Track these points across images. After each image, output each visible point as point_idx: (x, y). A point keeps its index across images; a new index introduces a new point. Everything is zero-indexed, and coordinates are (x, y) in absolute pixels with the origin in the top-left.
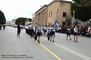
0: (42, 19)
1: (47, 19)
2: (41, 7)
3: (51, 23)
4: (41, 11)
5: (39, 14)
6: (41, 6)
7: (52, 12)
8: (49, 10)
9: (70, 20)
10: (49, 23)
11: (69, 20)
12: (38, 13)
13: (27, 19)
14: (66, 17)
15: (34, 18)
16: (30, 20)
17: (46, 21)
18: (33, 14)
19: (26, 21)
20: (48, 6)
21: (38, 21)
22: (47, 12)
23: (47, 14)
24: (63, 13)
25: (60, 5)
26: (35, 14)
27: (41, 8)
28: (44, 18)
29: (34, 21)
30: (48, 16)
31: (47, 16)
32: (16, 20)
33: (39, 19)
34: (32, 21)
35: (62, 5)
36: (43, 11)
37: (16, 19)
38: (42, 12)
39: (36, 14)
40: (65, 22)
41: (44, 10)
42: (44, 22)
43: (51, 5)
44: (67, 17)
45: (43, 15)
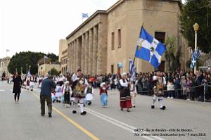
0: (90, 53)
1: (106, 54)
2: (85, 19)
4: (87, 29)
5: (80, 38)
6: (84, 15)
7: (120, 30)
8: (111, 25)
9: (179, 54)
10: (112, 66)
12: (77, 36)
13: (43, 55)
14: (165, 46)
15: (63, 53)
16: (53, 58)
17: (104, 60)
18: (61, 41)
19: (40, 61)
20: (107, 14)
21: (77, 60)
22: (106, 31)
23: (106, 39)
24: (156, 33)
25: (146, 11)
26: (68, 38)
27: (87, 22)
28: (97, 52)
29: (66, 61)
30: (110, 45)
31: (107, 43)
32: (11, 60)
33: (80, 53)
34: (59, 61)
35: (152, 8)
36: (92, 29)
37: (11, 57)
38: (88, 32)
39: (72, 39)
40: (164, 62)
41: (97, 26)
42: (98, 63)
43: (118, 9)
44: (169, 46)
45: (94, 41)
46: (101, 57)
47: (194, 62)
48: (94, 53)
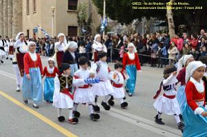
0: (4, 18)
1: (21, 19)
3: (35, 31)
9: (90, 20)
10: (28, 31)
11: (86, 21)
14: (78, 13)
23: (21, 4)
28: (12, 17)
30: (25, 11)
31: (22, 8)
40: (76, 27)
45: (9, 6)
46: (16, 22)
47: (102, 27)
48: (9, 18)
